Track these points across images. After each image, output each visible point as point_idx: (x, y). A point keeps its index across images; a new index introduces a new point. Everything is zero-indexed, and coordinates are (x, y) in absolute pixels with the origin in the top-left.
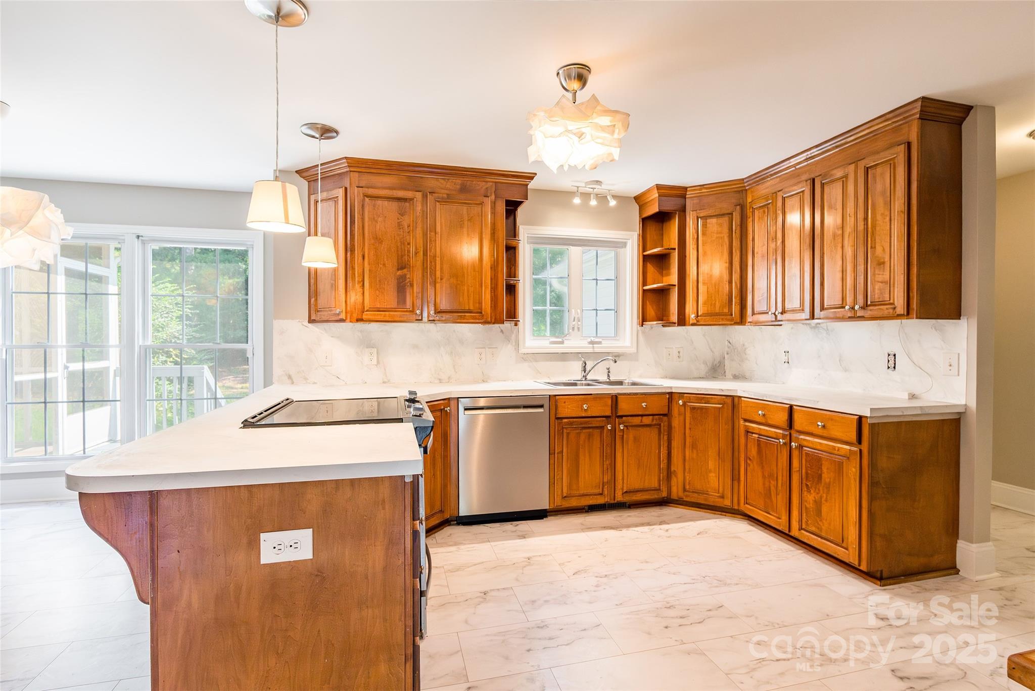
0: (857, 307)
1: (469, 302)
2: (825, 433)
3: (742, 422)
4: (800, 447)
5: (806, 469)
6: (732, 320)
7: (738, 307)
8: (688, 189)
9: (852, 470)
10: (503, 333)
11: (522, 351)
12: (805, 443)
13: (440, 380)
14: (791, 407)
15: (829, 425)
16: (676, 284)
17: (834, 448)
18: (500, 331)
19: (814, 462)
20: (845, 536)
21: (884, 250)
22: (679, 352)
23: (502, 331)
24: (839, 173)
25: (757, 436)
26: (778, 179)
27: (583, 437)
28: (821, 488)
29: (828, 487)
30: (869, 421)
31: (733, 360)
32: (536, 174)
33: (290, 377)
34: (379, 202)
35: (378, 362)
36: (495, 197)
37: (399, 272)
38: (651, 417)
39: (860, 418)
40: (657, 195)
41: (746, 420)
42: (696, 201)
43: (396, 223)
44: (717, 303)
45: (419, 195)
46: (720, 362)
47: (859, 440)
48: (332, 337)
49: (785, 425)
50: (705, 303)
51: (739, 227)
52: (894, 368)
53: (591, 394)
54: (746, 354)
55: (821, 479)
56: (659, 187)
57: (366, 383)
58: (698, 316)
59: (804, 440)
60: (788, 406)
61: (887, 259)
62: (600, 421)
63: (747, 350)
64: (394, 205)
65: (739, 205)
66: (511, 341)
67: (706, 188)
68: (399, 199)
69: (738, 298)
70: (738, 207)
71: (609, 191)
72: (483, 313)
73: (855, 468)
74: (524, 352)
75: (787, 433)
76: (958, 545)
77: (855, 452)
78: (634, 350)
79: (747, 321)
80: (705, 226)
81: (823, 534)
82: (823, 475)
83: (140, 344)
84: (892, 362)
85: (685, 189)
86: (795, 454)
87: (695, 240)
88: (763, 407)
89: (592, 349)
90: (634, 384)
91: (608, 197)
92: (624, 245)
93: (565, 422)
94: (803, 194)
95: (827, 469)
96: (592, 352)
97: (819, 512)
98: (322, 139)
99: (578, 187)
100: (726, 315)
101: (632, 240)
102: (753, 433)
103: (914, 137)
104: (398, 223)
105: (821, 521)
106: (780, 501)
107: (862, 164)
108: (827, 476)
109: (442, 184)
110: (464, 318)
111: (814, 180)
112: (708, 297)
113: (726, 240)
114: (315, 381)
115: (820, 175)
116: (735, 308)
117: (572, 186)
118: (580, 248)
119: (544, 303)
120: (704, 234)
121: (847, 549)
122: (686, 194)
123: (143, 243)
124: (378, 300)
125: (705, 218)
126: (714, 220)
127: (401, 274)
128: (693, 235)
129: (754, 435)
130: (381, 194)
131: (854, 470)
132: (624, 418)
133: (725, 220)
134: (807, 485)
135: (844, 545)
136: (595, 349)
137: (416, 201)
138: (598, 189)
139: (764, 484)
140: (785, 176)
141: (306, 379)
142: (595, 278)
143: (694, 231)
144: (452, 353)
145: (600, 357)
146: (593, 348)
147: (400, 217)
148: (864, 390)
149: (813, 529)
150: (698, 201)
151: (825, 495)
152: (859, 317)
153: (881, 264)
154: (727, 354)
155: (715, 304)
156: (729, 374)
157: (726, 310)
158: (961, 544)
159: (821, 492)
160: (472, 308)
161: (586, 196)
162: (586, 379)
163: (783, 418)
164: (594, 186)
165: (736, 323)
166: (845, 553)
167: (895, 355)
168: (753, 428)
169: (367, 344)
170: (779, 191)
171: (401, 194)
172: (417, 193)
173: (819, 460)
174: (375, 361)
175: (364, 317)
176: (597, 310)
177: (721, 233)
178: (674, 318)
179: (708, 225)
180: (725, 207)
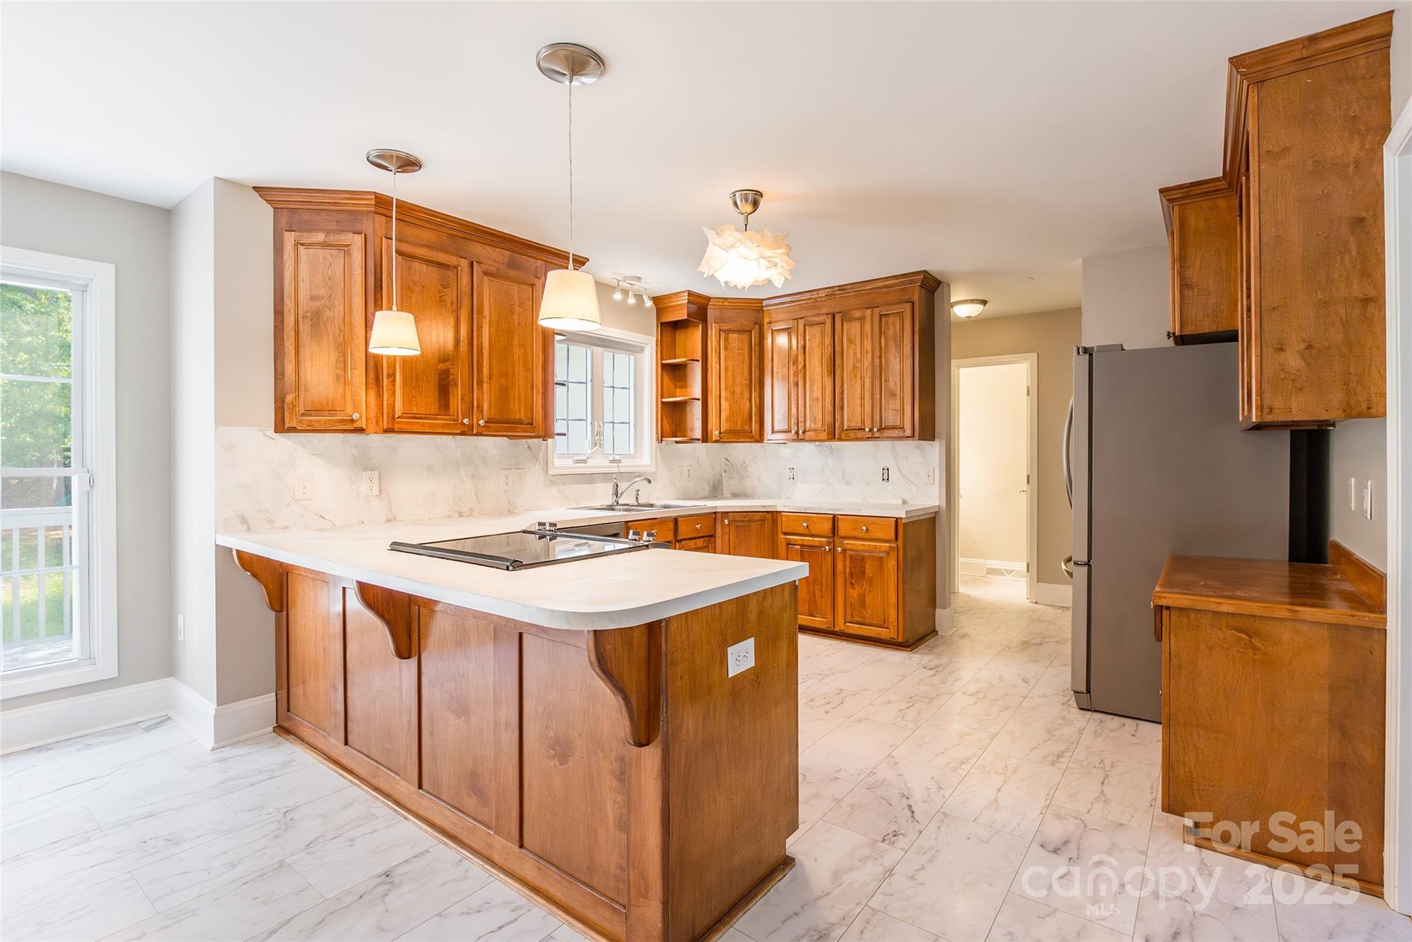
0: (875, 429)
1: (520, 410)
2: (866, 536)
3: (782, 536)
4: (844, 551)
5: (851, 569)
6: (752, 438)
7: (758, 425)
8: (711, 300)
9: (891, 564)
10: (530, 450)
11: (551, 472)
12: (849, 547)
13: (460, 513)
14: (834, 516)
15: (871, 529)
16: (700, 397)
17: (876, 547)
18: (527, 447)
19: (858, 561)
20: (886, 617)
21: (896, 383)
22: (689, 471)
23: (529, 447)
24: (857, 314)
25: (799, 547)
26: (797, 307)
28: (864, 583)
29: (871, 580)
30: (904, 521)
31: (731, 478)
32: (588, 260)
33: (244, 520)
34: (416, 265)
35: (381, 491)
37: (441, 364)
38: (702, 539)
39: (897, 519)
40: (686, 301)
41: (785, 534)
42: (717, 312)
43: (438, 297)
44: (739, 420)
45: (464, 264)
46: (719, 481)
47: (897, 539)
48: (313, 454)
49: (830, 533)
50: (727, 420)
51: (757, 346)
52: (888, 479)
53: (656, 519)
54: (747, 472)
55: (865, 575)
56: (690, 294)
57: (363, 523)
58: (720, 433)
59: (849, 544)
60: (832, 516)
61: (898, 392)
63: (748, 468)
64: (434, 272)
65: (758, 324)
66: (539, 459)
67: (729, 302)
68: (440, 265)
69: (758, 416)
70: (757, 326)
71: (645, 289)
72: (534, 424)
73: (895, 560)
74: (553, 473)
75: (831, 540)
76: (937, 612)
77: (893, 547)
78: (653, 469)
79: (766, 439)
80: (726, 339)
81: (867, 621)
82: (866, 572)
84: (886, 475)
85: (709, 299)
86: (839, 558)
87: (718, 354)
88: (807, 519)
90: (666, 507)
91: (644, 297)
92: (641, 350)
94: (824, 326)
95: (870, 565)
97: (863, 604)
98: (398, 172)
99: (621, 281)
100: (747, 433)
101: (649, 343)
102: (794, 545)
103: (916, 298)
104: (440, 297)
105: (865, 610)
106: (824, 602)
107: (877, 311)
108: (869, 572)
109: (489, 252)
111: (834, 315)
112: (730, 413)
113: (747, 357)
114: (287, 525)
115: (840, 312)
116: (755, 426)
117: (613, 279)
118: (601, 349)
120: (726, 348)
121: (887, 628)
122: (708, 305)
124: (414, 402)
125: (728, 332)
126: (735, 335)
127: (443, 368)
128: (715, 348)
129: (796, 547)
130: (418, 253)
131: (893, 562)
132: (683, 542)
133: (745, 336)
134: (851, 583)
135: (886, 626)
136: (621, 469)
137: (461, 270)
138: (638, 286)
139: (809, 590)
140: (806, 305)
141: (271, 522)
142: (612, 385)
143: (717, 344)
144: (474, 475)
145: (630, 476)
146: (618, 467)
147: (442, 289)
148: (864, 499)
149: (858, 619)
150: (719, 313)
151: (868, 588)
152: (876, 438)
153: (893, 395)
154: (725, 471)
155: (737, 421)
156: (726, 492)
157: (747, 428)
158: (938, 611)
159: (865, 585)
160: (523, 417)
161: (625, 292)
162: (618, 503)
163: (827, 526)
164: (632, 282)
165: (756, 441)
166: (886, 632)
167: (888, 469)
168: (796, 540)
169: (365, 464)
170: (800, 318)
171: (442, 257)
172: (462, 260)
173: (863, 559)
174: (376, 491)
175: (396, 427)
176: (614, 423)
177: (742, 349)
178: (698, 434)
179: (730, 340)
180: (745, 322)
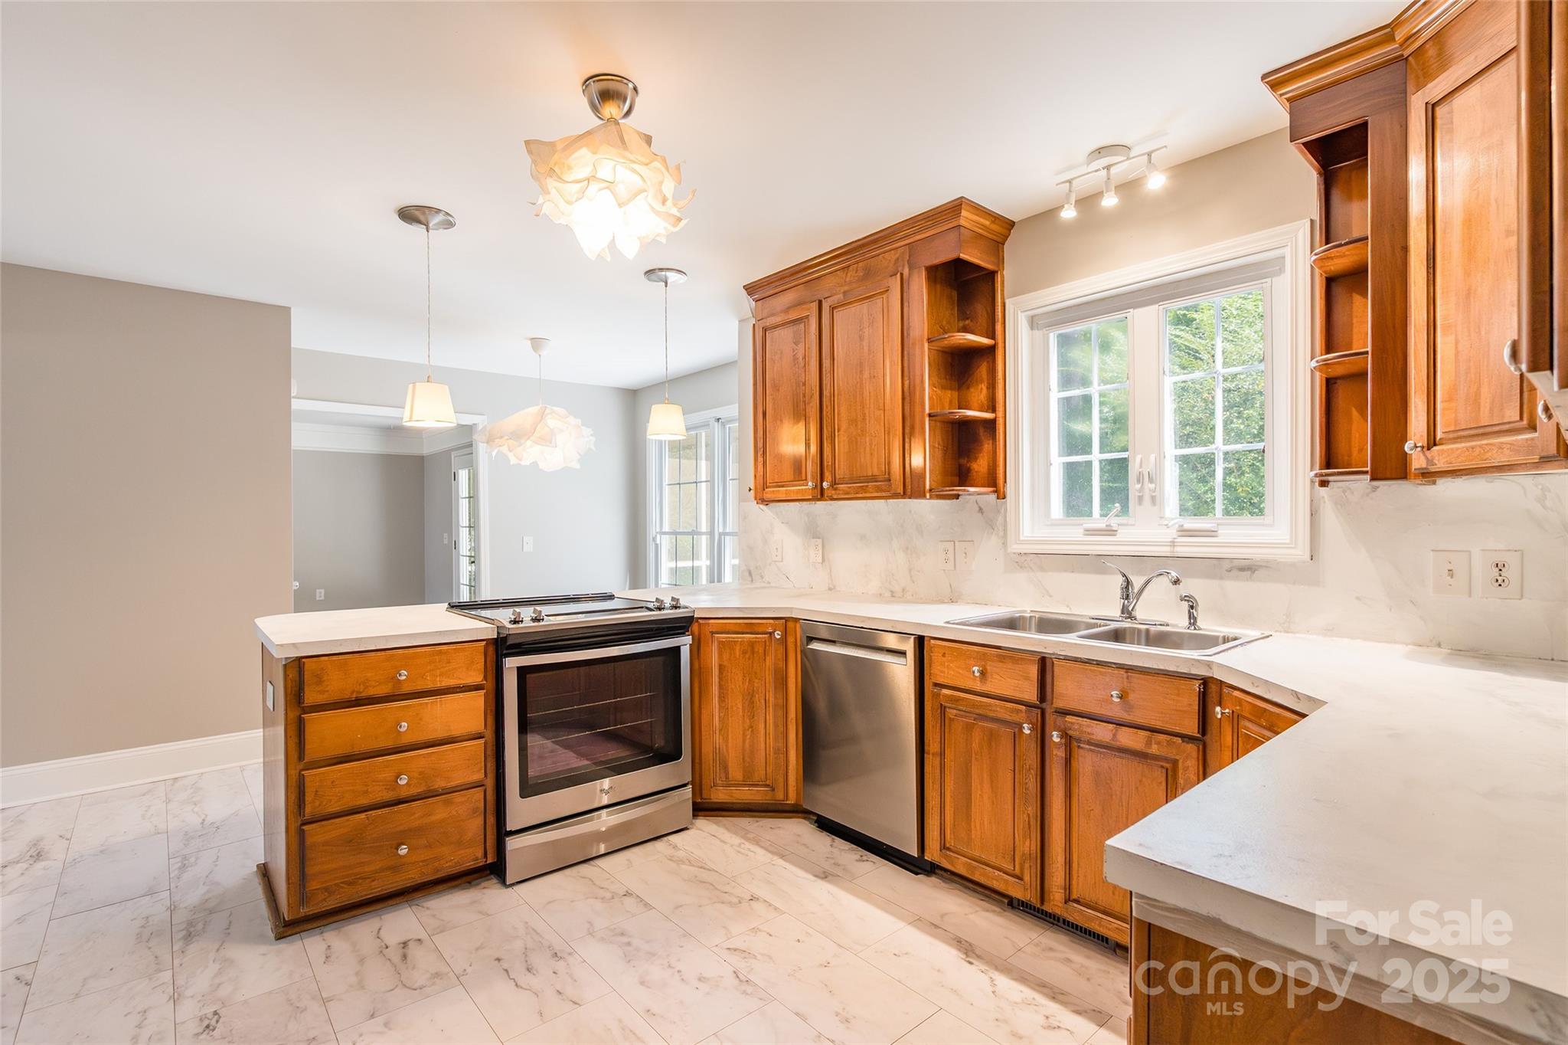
1: (872, 463)
6: (1530, 448)
10: (982, 513)
11: (1013, 547)
13: (892, 592)
16: (1370, 347)
18: (978, 509)
23: (981, 510)
27: (977, 736)
33: (750, 573)
34: (777, 333)
35: (823, 560)
36: (910, 270)
43: (792, 357)
45: (813, 307)
48: (782, 522)
50: (1450, 398)
57: (812, 588)
58: (1431, 444)
62: (1012, 711)
64: (790, 332)
66: (996, 529)
68: (795, 322)
72: (892, 480)
74: (1015, 551)
78: (1301, 552)
83: (721, 530)
89: (1168, 549)
92: (1282, 264)
93: (945, 696)
96: (1168, 554)
99: (1070, 182)
100: (1511, 430)
101: (1293, 244)
104: (794, 356)
110: (864, 489)
114: (770, 581)
117: (1057, 185)
119: (1086, 448)
123: (723, 425)
124: (776, 471)
130: (778, 321)
132: (1069, 718)
137: (811, 317)
138: (1121, 163)
141: (762, 577)
144: (907, 548)
147: (795, 347)
157: (1511, 414)
164: (1108, 162)
169: (813, 532)
171: (796, 313)
172: (812, 304)
174: (820, 558)
178: (1369, 456)
